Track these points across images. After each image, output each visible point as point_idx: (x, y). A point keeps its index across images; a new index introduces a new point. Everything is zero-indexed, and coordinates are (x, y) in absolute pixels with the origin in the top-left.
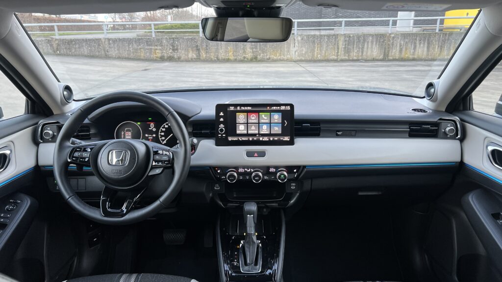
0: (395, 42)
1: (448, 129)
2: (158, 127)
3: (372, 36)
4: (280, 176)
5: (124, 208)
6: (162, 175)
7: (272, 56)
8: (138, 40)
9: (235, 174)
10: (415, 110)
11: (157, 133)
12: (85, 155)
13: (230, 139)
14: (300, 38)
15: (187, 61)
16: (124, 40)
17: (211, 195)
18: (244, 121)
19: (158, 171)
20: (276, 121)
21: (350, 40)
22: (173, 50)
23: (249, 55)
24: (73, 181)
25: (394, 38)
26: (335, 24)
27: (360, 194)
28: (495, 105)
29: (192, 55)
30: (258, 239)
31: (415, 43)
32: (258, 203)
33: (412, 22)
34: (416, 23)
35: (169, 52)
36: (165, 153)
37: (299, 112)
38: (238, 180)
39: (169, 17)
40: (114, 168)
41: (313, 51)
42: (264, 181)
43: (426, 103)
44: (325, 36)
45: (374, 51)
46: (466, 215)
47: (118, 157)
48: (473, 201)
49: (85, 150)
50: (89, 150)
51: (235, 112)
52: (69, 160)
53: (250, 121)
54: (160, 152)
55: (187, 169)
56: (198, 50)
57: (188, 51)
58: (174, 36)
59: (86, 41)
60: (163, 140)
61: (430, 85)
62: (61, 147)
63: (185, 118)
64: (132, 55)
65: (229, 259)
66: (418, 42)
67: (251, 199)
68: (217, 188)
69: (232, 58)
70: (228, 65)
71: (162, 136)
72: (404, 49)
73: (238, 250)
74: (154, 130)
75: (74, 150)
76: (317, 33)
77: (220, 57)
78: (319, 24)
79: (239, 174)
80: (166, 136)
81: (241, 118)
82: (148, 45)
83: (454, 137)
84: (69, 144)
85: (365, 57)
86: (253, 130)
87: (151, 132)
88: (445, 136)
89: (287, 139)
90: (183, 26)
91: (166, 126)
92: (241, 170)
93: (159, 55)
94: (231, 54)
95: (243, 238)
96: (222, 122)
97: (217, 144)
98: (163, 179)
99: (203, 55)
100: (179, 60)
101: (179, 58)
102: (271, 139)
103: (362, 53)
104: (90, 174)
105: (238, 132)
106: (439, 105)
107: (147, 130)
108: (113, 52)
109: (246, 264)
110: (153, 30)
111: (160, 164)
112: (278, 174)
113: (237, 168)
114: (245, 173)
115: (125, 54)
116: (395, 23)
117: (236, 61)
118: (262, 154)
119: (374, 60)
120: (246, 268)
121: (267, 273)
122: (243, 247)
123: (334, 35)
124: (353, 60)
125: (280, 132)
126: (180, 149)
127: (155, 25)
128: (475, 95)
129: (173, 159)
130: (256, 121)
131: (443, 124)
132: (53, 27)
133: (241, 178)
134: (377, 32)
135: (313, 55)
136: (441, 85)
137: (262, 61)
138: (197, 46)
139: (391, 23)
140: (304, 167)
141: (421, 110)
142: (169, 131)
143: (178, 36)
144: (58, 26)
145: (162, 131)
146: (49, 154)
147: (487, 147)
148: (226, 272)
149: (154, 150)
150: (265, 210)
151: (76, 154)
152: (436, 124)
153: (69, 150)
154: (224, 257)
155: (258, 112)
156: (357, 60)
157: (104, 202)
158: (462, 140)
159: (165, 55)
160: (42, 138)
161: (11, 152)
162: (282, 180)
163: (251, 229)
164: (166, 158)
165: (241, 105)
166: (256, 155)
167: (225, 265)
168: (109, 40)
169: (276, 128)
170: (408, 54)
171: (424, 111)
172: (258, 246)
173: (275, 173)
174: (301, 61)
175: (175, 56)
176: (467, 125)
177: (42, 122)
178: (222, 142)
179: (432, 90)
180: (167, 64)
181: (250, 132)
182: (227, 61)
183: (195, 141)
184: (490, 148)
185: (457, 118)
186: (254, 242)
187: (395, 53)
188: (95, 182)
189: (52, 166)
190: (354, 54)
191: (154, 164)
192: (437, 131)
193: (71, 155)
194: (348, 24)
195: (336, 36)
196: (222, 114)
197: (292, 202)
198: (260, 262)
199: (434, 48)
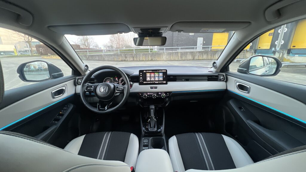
0: (196, 54)
1: (221, 78)
2: (119, 79)
3: (189, 52)
4: (162, 96)
5: (106, 108)
6: (120, 95)
7: (157, 59)
8: (114, 55)
9: (146, 95)
10: (209, 72)
11: (118, 81)
12: (92, 88)
13: (144, 82)
14: (166, 53)
15: (130, 61)
16: (110, 55)
17: (138, 103)
18: (150, 76)
19: (118, 94)
20: (161, 76)
21: (182, 54)
22: (126, 58)
23: (150, 59)
24: (89, 99)
25: (196, 53)
26: (177, 49)
27: (191, 101)
28: (237, 69)
29: (131, 59)
30: (155, 118)
31: (203, 54)
32: (155, 105)
33: (202, 47)
34: (203, 48)
35: (124, 59)
36: (121, 87)
37: (169, 73)
38: (147, 97)
39: (124, 48)
40: (102, 93)
41: (170, 57)
42: (157, 97)
43: (213, 70)
44: (174, 52)
45: (190, 57)
46: (229, 109)
47: (103, 89)
48: (231, 103)
49: (92, 87)
50: (93, 87)
51: (146, 73)
52: (86, 91)
53: (151, 76)
54: (119, 87)
55: (128, 94)
56: (133, 58)
57: (130, 58)
58: (126, 53)
59: (97, 55)
60: (121, 84)
61: (214, 63)
62: (83, 86)
63: (128, 75)
64: (112, 60)
65: (145, 126)
66: (204, 54)
67: (152, 104)
68: (140, 100)
69: (144, 60)
70: (143, 62)
71: (120, 82)
72: (199, 57)
73: (148, 122)
74: (117, 80)
75: (88, 87)
76: (171, 52)
77: (141, 60)
78: (172, 49)
79: (148, 95)
80: (121, 82)
81: (148, 75)
82: (117, 56)
83: (223, 81)
84: (86, 84)
85: (187, 59)
86: (152, 79)
87: (116, 81)
88: (220, 80)
89: (165, 82)
90: (129, 50)
91: (122, 79)
92: (148, 94)
93: (121, 60)
94: (144, 58)
95: (150, 118)
96: (141, 77)
97: (140, 85)
98: (120, 96)
99: (135, 59)
100: (127, 61)
101: (127, 60)
102: (159, 82)
103: (186, 58)
104: (94, 96)
105: (147, 80)
106: (217, 70)
107: (115, 81)
108: (106, 59)
109: (151, 127)
110: (119, 51)
111: (119, 91)
112: (162, 95)
113: (147, 93)
114: (150, 95)
115: (110, 59)
116: (196, 48)
117: (146, 61)
118: (156, 88)
119: (190, 60)
120: (151, 129)
121: (159, 131)
122: (150, 121)
123: (177, 52)
124: (183, 60)
125: (162, 80)
126: (126, 86)
127: (119, 50)
128: (230, 66)
129: (124, 90)
130: (154, 76)
131: (220, 76)
132: (87, 51)
133: (148, 97)
134: (190, 51)
135: (170, 59)
136: (218, 63)
137: (154, 61)
138: (133, 56)
139: (195, 48)
140: (171, 92)
141: (211, 72)
142: (123, 80)
143: (127, 53)
144: (88, 51)
145: (120, 81)
146: (79, 89)
147: (236, 84)
148: (144, 130)
149: (117, 86)
150: (157, 108)
151: (88, 88)
152: (217, 76)
153: (86, 87)
154: (143, 125)
155: (154, 73)
156: (185, 60)
157: (99, 106)
158: (226, 82)
159: (123, 59)
160: (77, 83)
161: (65, 88)
162: (163, 97)
163: (152, 115)
164: (121, 89)
165: (148, 70)
166: (154, 88)
167: (143, 128)
168: (105, 55)
169: (161, 78)
170: (201, 58)
171: (212, 72)
172: (155, 121)
173: (161, 95)
174: (167, 60)
175: (126, 60)
176: (228, 76)
177: (77, 78)
178: (141, 84)
179: (215, 65)
180: (123, 62)
181: (151, 80)
182: (143, 61)
183: (132, 83)
184: (238, 84)
185: (224, 74)
186: (153, 119)
187: (196, 58)
188: (96, 99)
189: (79, 93)
190: (184, 58)
191: (117, 91)
192: (217, 79)
193: (87, 89)
194: (181, 49)
195: (178, 52)
196: (141, 73)
197: (167, 105)
198: (156, 127)
199: (209, 56)
